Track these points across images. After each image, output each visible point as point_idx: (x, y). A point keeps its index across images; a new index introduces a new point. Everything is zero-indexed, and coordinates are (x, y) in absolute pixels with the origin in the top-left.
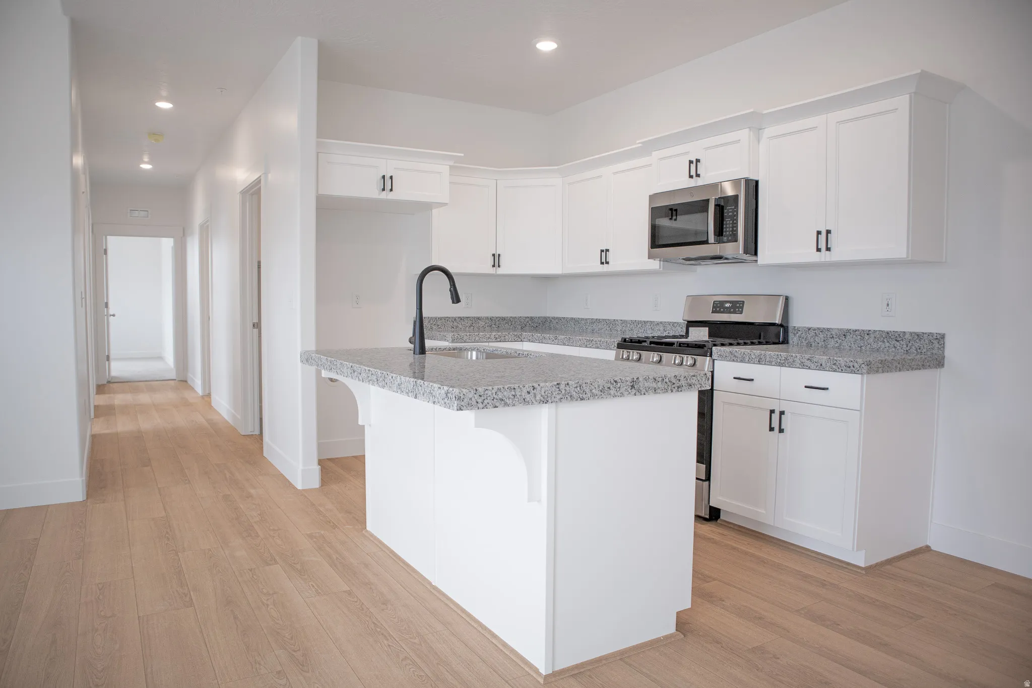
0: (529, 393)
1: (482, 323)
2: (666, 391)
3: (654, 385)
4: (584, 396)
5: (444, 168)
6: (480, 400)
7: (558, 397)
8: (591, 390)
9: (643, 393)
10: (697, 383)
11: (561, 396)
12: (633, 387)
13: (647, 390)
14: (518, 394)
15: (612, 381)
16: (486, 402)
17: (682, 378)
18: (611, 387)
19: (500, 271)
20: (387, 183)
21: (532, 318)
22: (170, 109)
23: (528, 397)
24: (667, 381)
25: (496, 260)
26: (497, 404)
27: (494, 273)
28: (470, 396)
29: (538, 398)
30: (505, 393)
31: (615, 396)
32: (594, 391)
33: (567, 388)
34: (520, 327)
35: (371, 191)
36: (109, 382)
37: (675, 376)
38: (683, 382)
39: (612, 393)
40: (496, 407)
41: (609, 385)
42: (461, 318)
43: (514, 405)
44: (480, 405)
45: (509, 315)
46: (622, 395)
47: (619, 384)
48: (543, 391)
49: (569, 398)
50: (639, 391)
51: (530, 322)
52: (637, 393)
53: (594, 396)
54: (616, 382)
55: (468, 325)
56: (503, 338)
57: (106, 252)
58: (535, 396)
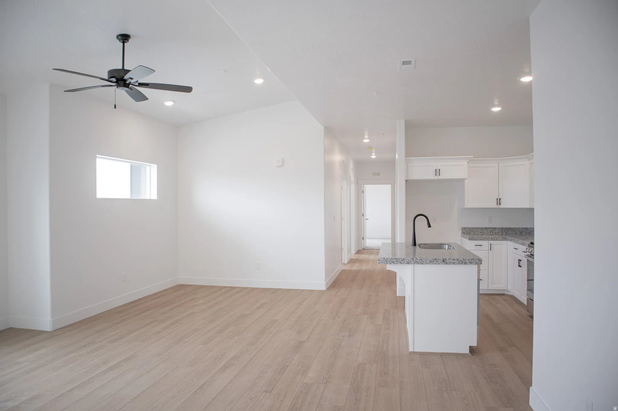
0: (402, 260)
1: (497, 231)
2: (459, 264)
3: (453, 261)
4: (423, 263)
5: (465, 163)
6: (385, 261)
7: (413, 262)
8: (426, 261)
9: (448, 264)
10: (474, 262)
11: (414, 262)
12: (443, 261)
13: (450, 263)
14: (398, 261)
15: (435, 259)
16: (387, 262)
17: (467, 260)
18: (434, 261)
19: (501, 206)
20: (438, 172)
21: (526, 229)
22: (369, 141)
23: (402, 262)
24: (460, 260)
25: (499, 201)
26: (391, 263)
27: (498, 207)
28: (382, 260)
29: (405, 262)
30: (394, 260)
31: (436, 264)
32: (427, 261)
33: (416, 260)
34: (519, 233)
35: (431, 176)
36: (363, 249)
37: (463, 259)
38: (467, 261)
39: (435, 263)
40: (391, 264)
41: (433, 260)
42: (485, 228)
43: (397, 264)
44: (386, 263)
45: (512, 227)
46: (439, 264)
47: (437, 260)
48: (407, 260)
49: (417, 263)
50: (447, 263)
51: (525, 230)
52: (446, 264)
53: (427, 263)
54: (436, 259)
55: (490, 231)
56: (496, 239)
57: (363, 192)
58: (404, 262)
